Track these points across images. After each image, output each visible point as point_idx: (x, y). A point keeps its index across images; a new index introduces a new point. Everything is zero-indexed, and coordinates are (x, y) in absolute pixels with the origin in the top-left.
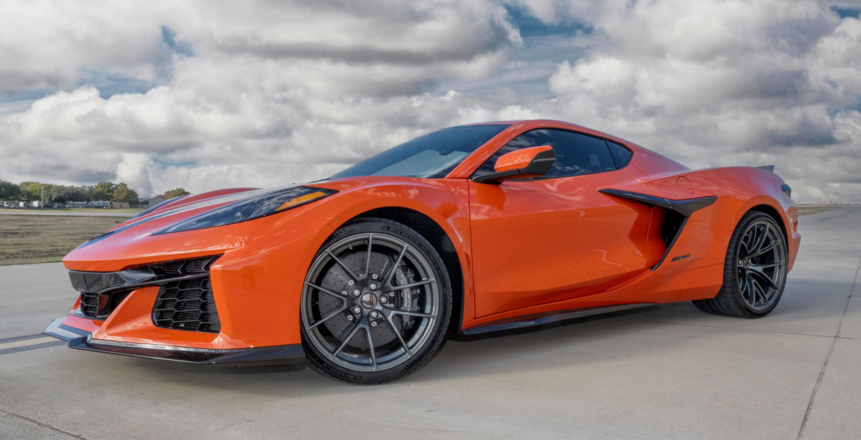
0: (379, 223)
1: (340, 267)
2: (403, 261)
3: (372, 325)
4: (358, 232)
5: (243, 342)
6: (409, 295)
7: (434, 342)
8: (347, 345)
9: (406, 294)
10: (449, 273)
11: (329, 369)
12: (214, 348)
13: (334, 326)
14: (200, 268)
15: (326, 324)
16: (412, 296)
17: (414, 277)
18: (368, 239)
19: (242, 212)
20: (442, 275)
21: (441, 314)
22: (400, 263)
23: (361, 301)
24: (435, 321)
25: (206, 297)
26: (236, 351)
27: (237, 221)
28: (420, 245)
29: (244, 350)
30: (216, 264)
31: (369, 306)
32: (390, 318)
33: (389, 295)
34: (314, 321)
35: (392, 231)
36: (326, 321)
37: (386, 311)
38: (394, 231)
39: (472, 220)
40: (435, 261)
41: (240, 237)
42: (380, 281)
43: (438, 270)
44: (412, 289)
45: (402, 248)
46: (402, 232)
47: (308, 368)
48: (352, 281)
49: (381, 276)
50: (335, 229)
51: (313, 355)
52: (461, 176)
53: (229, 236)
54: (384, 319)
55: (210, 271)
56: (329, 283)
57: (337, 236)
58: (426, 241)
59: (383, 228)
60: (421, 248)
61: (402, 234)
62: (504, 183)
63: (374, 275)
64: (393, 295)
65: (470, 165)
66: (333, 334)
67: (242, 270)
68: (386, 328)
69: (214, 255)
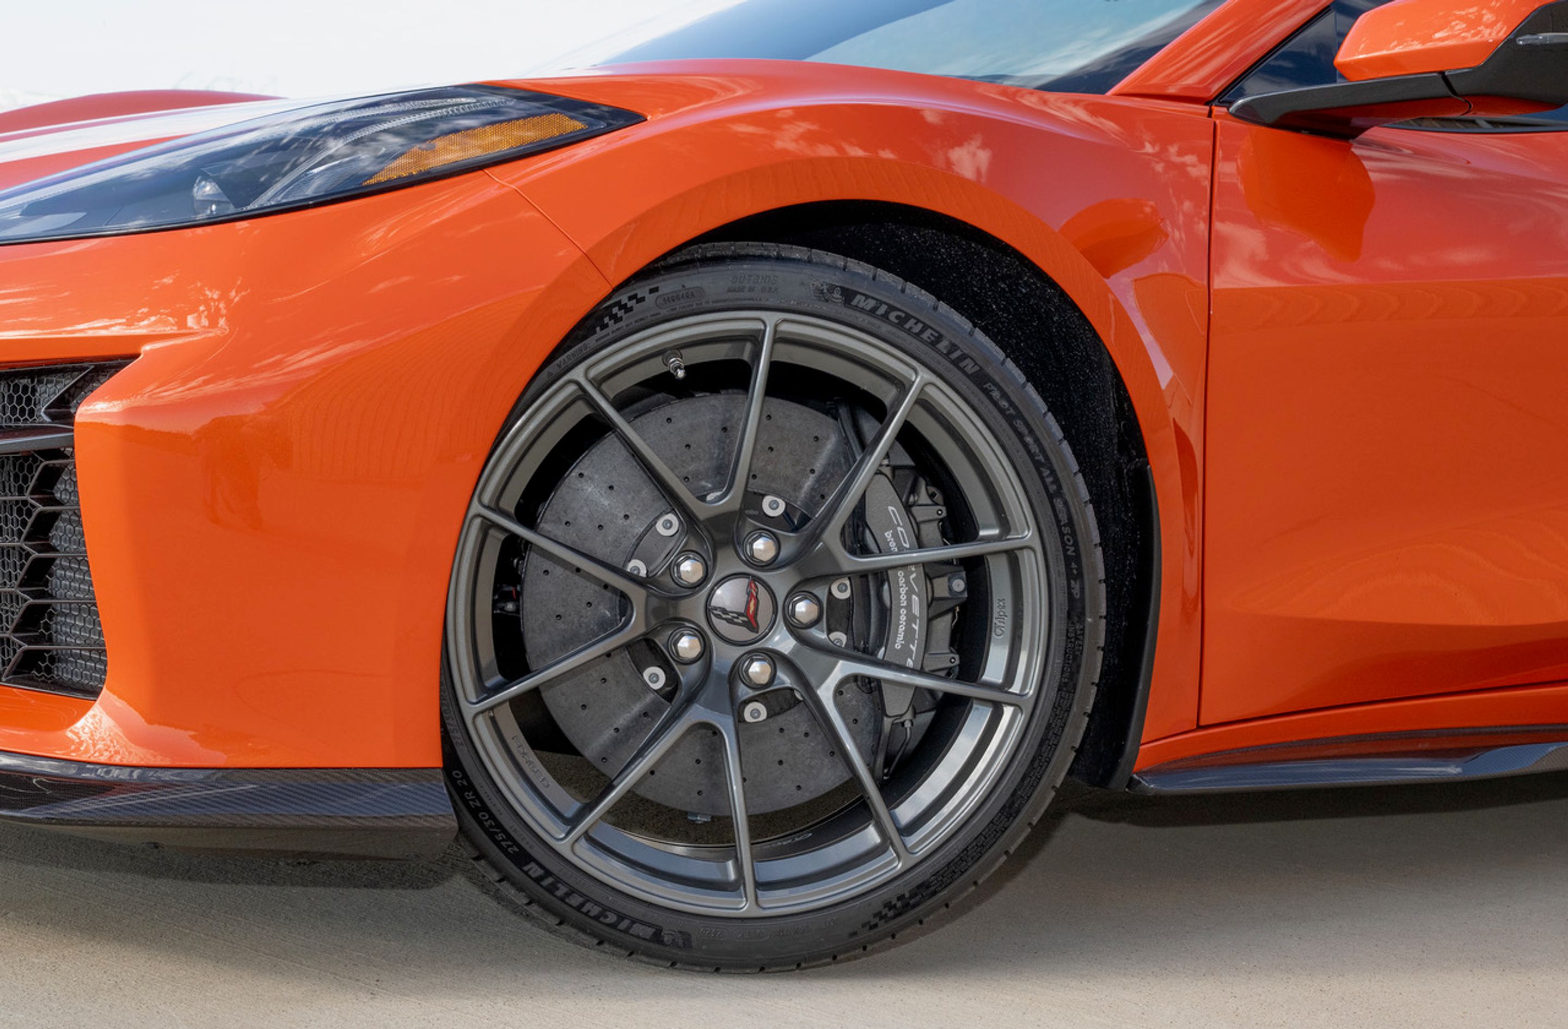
0: (808, 270)
1: (622, 453)
2: (899, 447)
3: (748, 717)
4: (711, 305)
5: (193, 737)
6: (915, 598)
7: (1010, 809)
8: (631, 796)
9: (903, 591)
10: (1098, 512)
11: (551, 889)
12: (74, 756)
13: (584, 707)
14: (32, 413)
15: (547, 696)
16: (929, 606)
17: (941, 520)
18: (755, 338)
19: (221, 183)
20: (1071, 523)
21: (1050, 694)
22: (887, 456)
23: (708, 610)
24: (1021, 720)
25: (47, 538)
26: (167, 776)
27: (201, 217)
28: (981, 379)
29: (200, 775)
30: (102, 398)
31: (741, 633)
32: (826, 693)
33: (830, 593)
34: (499, 678)
35: (862, 310)
36: (551, 683)
37: (809, 662)
38: (872, 312)
39: (1219, 291)
40: (1041, 458)
41: (210, 290)
42: (795, 529)
43: (1051, 497)
44: (931, 571)
45: (902, 386)
46: (908, 317)
47: (459, 882)
48: (671, 517)
49: (798, 504)
50: (615, 283)
51: (487, 824)
52: (1188, 88)
53: (167, 281)
54: (798, 696)
55: (75, 428)
56: (575, 519)
57: (621, 313)
58: (1010, 364)
59: (822, 292)
60: (987, 393)
61: (907, 326)
62: (1375, 133)
63: (767, 500)
64: (846, 595)
65: (1227, 43)
66: (577, 744)
67: (206, 433)
68: (806, 735)
69: (92, 359)
